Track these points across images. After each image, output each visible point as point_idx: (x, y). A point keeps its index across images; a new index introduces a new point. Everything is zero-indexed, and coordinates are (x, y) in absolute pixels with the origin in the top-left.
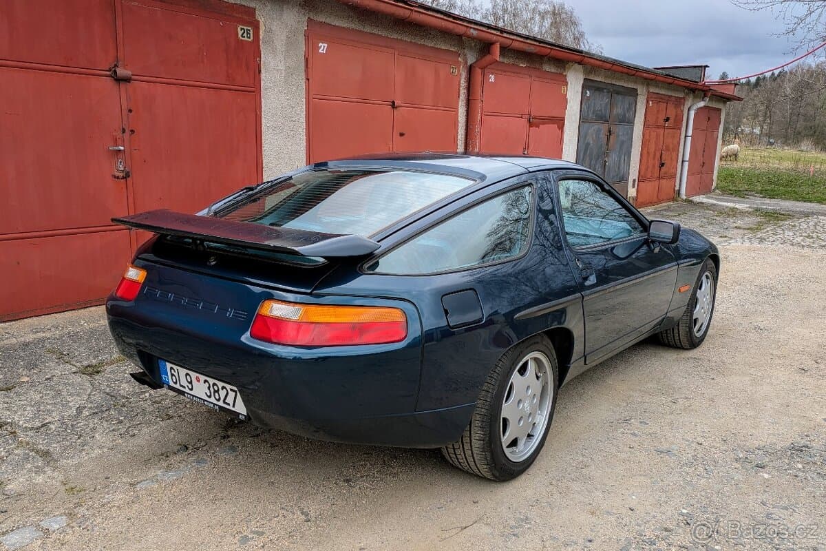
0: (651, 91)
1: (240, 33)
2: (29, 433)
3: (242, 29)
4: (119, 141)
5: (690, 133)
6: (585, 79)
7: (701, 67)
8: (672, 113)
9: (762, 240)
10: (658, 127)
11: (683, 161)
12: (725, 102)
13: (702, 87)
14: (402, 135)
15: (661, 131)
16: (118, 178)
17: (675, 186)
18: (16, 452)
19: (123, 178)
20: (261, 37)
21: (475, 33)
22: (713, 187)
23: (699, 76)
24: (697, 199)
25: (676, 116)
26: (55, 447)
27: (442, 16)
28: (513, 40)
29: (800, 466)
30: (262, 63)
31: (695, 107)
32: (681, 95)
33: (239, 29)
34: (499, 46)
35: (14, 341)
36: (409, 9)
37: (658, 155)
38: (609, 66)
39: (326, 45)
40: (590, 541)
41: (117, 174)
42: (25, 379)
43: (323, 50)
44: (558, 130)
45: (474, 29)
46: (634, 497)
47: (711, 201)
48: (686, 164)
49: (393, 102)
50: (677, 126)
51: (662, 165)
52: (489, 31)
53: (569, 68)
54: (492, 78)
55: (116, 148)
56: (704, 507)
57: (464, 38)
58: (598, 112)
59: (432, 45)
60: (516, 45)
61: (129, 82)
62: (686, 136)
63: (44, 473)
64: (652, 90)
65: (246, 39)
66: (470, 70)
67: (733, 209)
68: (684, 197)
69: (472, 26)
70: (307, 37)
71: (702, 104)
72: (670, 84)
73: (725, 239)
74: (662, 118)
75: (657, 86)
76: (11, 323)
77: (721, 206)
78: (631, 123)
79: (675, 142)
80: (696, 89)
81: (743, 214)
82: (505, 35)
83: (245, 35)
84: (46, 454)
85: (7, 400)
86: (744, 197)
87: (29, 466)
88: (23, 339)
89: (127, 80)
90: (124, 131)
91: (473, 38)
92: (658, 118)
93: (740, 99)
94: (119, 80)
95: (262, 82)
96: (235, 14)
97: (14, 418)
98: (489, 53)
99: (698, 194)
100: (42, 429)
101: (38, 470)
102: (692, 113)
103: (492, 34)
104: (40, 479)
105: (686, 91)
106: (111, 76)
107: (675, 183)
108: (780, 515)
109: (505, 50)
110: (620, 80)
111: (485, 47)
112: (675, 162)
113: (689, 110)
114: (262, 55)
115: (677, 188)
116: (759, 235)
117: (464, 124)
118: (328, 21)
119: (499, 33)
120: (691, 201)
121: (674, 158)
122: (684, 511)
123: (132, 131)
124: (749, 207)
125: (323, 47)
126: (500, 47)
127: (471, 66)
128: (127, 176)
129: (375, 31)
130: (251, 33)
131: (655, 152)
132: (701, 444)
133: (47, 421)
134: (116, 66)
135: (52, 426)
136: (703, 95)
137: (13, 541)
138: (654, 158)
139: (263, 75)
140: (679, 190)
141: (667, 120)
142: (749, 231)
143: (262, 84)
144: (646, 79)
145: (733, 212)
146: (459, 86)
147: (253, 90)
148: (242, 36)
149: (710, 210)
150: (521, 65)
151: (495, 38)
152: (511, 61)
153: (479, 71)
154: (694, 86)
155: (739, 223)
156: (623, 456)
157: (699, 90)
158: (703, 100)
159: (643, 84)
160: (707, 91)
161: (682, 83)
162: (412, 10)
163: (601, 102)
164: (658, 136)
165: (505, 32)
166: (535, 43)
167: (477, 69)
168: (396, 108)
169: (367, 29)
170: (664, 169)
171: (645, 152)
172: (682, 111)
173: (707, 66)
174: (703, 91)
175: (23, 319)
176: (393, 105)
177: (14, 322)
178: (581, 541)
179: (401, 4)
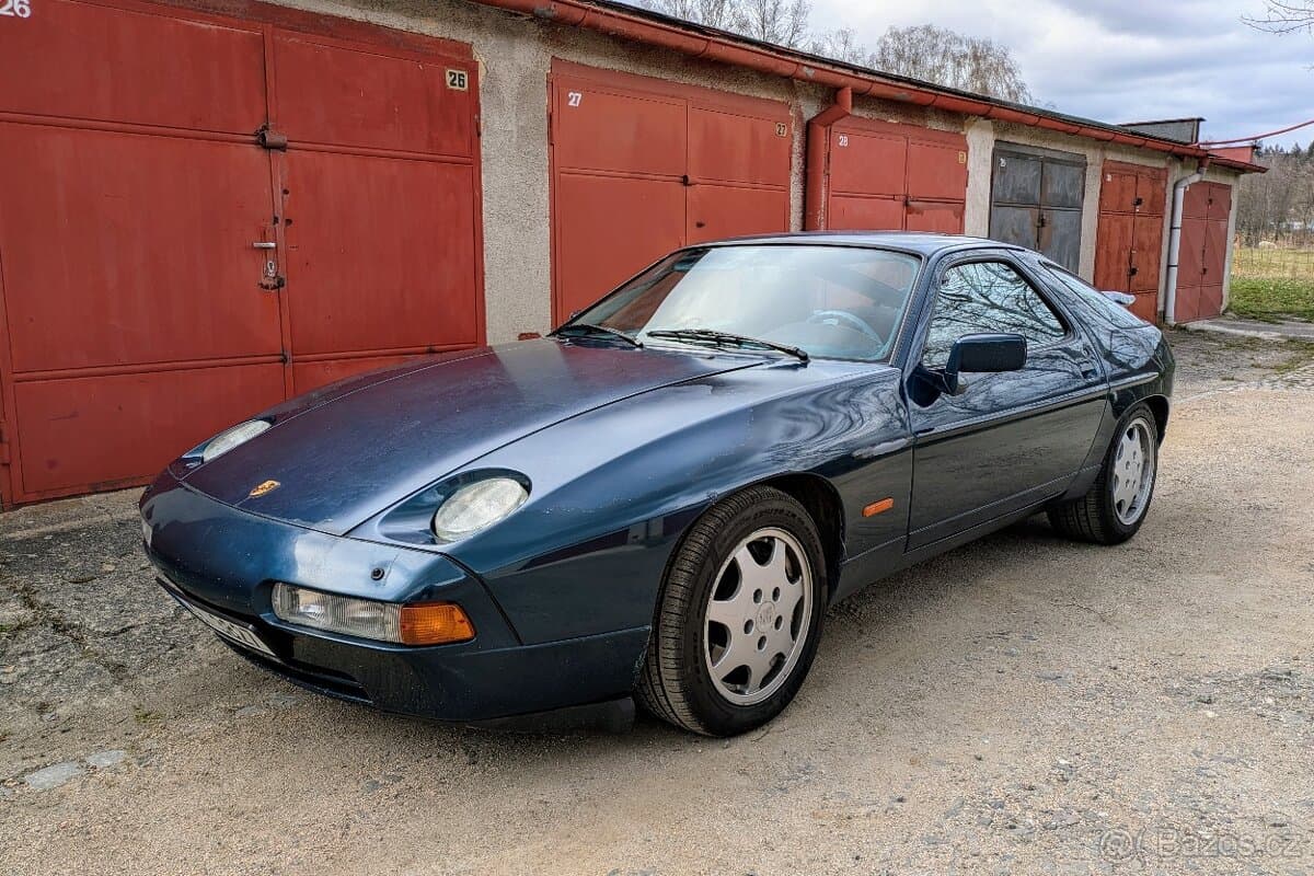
0: (1109, 158)
1: (449, 79)
2: (100, 640)
3: (451, 74)
4: (269, 235)
5: (1178, 223)
6: (996, 141)
7: (1192, 120)
8: (1145, 191)
9: (1292, 383)
10: (1125, 213)
11: (1169, 266)
12: (1237, 175)
13: (1193, 152)
14: (700, 225)
15: (1129, 220)
16: (267, 287)
17: (1157, 305)
18: (79, 664)
19: (275, 287)
20: (480, 85)
21: (810, 73)
22: (1223, 308)
23: (1190, 134)
24: (1194, 325)
25: (1154, 196)
26: (134, 660)
27: (759, 49)
28: (873, 82)
29: (1270, 701)
30: (482, 122)
31: (1185, 183)
32: (1161, 164)
33: (447, 74)
34: (850, 92)
35: (106, 518)
36: (704, 39)
37: (1125, 255)
38: (1034, 120)
39: (580, 95)
40: (901, 800)
41: (265, 282)
42: (110, 568)
43: (575, 102)
44: (954, 218)
45: (809, 67)
46: (986, 742)
47: (1218, 328)
48: (1174, 271)
49: (685, 178)
50: (1156, 210)
51: (1133, 272)
52: (835, 70)
53: (970, 125)
54: (844, 141)
55: (264, 245)
56: (1097, 757)
57: (795, 81)
58: (1022, 191)
59: (746, 93)
60: (877, 90)
61: (284, 151)
62: (1172, 228)
63: (111, 693)
64: (1110, 156)
65: (457, 88)
66: (808, 129)
67: (1252, 340)
68: (1172, 322)
69: (808, 62)
70: (551, 84)
71: (1196, 178)
72: (1140, 146)
73: (1232, 382)
74: (1129, 199)
75: (1119, 151)
76: (108, 495)
77: (1233, 335)
78: (1078, 207)
79: (1154, 235)
80: (1184, 155)
81: (1269, 345)
82: (861, 75)
83: (456, 82)
84: (119, 669)
85: (80, 595)
86: (1273, 323)
87: (92, 684)
88: (119, 516)
89: (282, 148)
90: (276, 220)
91: (811, 82)
92: (1122, 199)
93: (1262, 170)
94: (267, 147)
95: (483, 151)
96: (441, 53)
97: (84, 620)
98: (836, 102)
99: (1197, 317)
100: (121, 635)
101: (104, 690)
102: (1181, 192)
103: (839, 74)
104: (103, 702)
105: (1169, 158)
106: (257, 143)
107: (1156, 299)
108: (1219, 770)
109: (861, 98)
110: (1055, 141)
111: (830, 94)
112: (1154, 267)
113: (1175, 186)
114: (482, 111)
115: (1160, 308)
116: (1290, 376)
117: (800, 210)
118: (583, 60)
119: (851, 73)
120: (1185, 329)
121: (1153, 262)
122: (1063, 762)
123: (289, 222)
124: (1281, 337)
125: (575, 98)
126: (853, 93)
127: (809, 123)
128: (280, 284)
129: (655, 73)
130: (466, 78)
131: (1119, 253)
132: (1115, 669)
133: (129, 624)
134: (265, 128)
135: (137, 632)
136: (1197, 165)
137: (43, 780)
138: (1119, 261)
139: (485, 139)
140: (1164, 312)
141: (1139, 202)
142: (1273, 371)
143: (482, 153)
144: (1098, 140)
145: (1253, 343)
146: (791, 153)
147: (469, 162)
148: (452, 84)
149: (1214, 341)
150: (890, 121)
151: (843, 80)
152: (875, 115)
153: (821, 131)
154: (1182, 150)
155: (1260, 359)
156: (983, 683)
157: (1190, 156)
158: (1198, 172)
159: (1095, 148)
160: (1203, 158)
161: (1159, 146)
162: (708, 41)
163: (1025, 176)
164: (1123, 229)
165: (861, 71)
166: (909, 86)
167: (817, 126)
168: (690, 185)
169: (643, 71)
170: (1135, 278)
171: (1103, 252)
172: (1164, 189)
173: (1201, 120)
174: (1197, 157)
175: (126, 489)
176: (685, 181)
177: (113, 494)
178: (885, 800)
179: (693, 33)
